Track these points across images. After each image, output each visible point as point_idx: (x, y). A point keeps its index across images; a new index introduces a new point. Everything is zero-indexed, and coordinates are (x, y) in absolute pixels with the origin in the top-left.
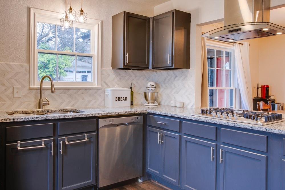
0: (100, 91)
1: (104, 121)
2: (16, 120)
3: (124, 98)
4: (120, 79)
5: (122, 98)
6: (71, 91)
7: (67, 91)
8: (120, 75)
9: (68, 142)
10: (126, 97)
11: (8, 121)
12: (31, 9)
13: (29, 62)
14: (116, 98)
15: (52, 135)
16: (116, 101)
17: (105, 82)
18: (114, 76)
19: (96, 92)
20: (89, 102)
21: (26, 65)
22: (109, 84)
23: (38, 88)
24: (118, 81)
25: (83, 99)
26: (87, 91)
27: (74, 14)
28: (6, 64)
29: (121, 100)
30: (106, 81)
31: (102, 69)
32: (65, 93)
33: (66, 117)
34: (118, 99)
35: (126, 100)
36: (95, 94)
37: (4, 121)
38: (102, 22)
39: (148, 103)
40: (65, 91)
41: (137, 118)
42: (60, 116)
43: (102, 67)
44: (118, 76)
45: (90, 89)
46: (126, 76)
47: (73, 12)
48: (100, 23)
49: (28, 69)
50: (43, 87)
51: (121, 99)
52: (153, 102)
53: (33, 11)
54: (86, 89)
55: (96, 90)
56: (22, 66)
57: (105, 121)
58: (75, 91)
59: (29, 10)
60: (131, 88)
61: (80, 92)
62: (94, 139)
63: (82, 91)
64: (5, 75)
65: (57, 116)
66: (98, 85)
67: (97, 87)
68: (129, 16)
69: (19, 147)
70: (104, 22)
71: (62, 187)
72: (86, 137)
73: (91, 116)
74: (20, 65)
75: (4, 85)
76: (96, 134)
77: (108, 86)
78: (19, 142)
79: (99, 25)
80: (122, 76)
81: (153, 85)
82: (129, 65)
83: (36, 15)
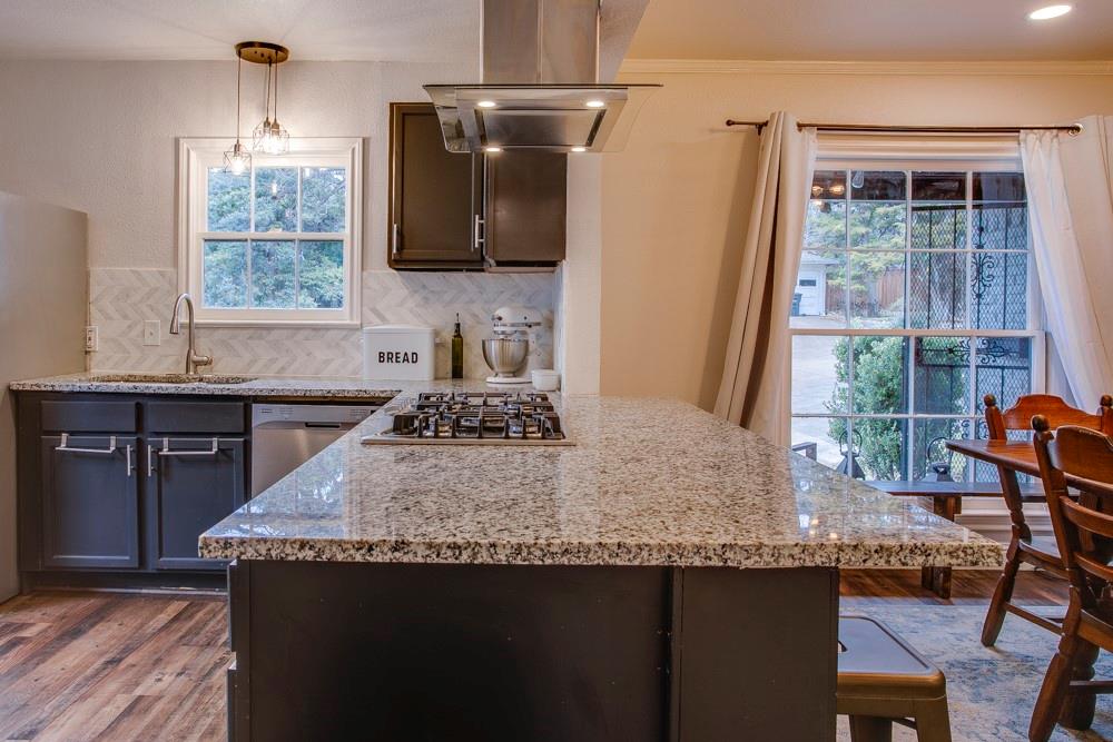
0: (359, 333)
1: (265, 411)
2: (57, 389)
3: (406, 354)
4: (426, 299)
5: (402, 356)
6: (275, 334)
7: (264, 333)
8: (424, 287)
9: (170, 450)
10: (413, 354)
11: (43, 389)
12: (181, 141)
13: (176, 264)
14: (381, 355)
15: (133, 429)
16: (379, 361)
17: (374, 311)
18: (404, 292)
19: (345, 338)
20: (327, 362)
21: (170, 270)
22: (388, 316)
24: (416, 306)
25: (309, 354)
26: (321, 332)
28: (132, 271)
29: (397, 361)
30: (378, 307)
31: (365, 273)
32: (260, 338)
34: (386, 357)
35: (413, 362)
36: (343, 343)
37: (36, 388)
38: (365, 142)
39: (496, 375)
40: (260, 332)
43: (362, 269)
44: (416, 292)
46: (446, 292)
48: (358, 146)
49: (175, 281)
50: (195, 321)
51: (397, 357)
53: (184, 145)
54: (316, 328)
55: (344, 333)
56: (162, 274)
57: (270, 411)
58: (286, 333)
59: (177, 141)
60: (458, 325)
61: (301, 335)
62: (238, 454)
63: (306, 333)
64: (128, 296)
65: (142, 387)
66: (352, 319)
67: (348, 322)
68: (404, 115)
69: (63, 445)
70: (372, 141)
71: (161, 556)
72: (215, 445)
73: (225, 393)
74: (160, 272)
75: (125, 317)
76: (245, 441)
77: (384, 320)
78: (64, 436)
79: (353, 150)
80: (432, 292)
81: (500, 319)
82: (405, 257)
83: (192, 154)
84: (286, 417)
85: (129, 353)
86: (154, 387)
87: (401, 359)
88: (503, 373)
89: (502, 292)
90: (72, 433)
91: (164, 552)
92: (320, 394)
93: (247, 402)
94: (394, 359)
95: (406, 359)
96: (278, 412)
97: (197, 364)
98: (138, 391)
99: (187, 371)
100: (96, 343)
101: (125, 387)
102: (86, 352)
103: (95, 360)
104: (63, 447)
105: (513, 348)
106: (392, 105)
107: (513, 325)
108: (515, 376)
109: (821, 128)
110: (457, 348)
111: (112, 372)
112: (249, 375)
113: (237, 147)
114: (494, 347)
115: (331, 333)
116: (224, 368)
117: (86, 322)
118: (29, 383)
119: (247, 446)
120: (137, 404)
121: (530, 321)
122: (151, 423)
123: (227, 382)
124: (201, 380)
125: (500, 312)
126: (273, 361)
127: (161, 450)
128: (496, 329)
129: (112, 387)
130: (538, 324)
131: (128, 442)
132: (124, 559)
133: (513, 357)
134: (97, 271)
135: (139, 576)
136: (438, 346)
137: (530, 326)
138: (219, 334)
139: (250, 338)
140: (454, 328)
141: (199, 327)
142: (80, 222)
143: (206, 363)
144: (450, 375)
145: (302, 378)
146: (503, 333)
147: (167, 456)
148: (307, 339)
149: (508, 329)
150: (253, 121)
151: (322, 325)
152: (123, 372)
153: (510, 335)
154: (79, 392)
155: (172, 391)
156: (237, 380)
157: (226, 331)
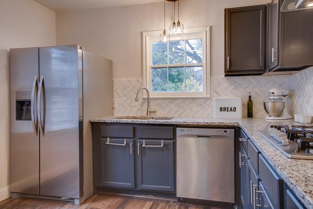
0: (209, 101)
1: (181, 130)
2: (106, 121)
3: (231, 108)
4: (236, 87)
5: (229, 109)
6: (178, 101)
7: (174, 100)
8: (235, 82)
9: (146, 145)
10: (234, 108)
11: (101, 122)
12: (143, 33)
13: (142, 77)
14: (221, 109)
15: (132, 137)
16: (221, 111)
17: (216, 92)
18: (228, 84)
19: (204, 102)
20: (198, 111)
21: (140, 79)
22: (221, 94)
23: (146, 98)
25: (191, 109)
26: (195, 100)
27: (182, 27)
28: (127, 80)
29: (227, 111)
30: (217, 90)
31: (212, 78)
32: (173, 103)
33: (142, 123)
34: (223, 109)
35: (234, 111)
36: (203, 104)
37: (99, 121)
38: (211, 28)
39: (270, 116)
41: (225, 132)
42: (137, 121)
43: (211, 76)
44: (232, 84)
45: (197, 99)
46: (244, 84)
47: (181, 25)
48: (208, 29)
49: (142, 83)
50: (150, 97)
51: (227, 109)
52: (277, 115)
53: (144, 34)
54: (193, 99)
55: (204, 100)
56: (138, 81)
57: (183, 131)
58: (182, 100)
59: (142, 33)
60: (250, 97)
61: (188, 101)
62: (171, 147)
63: (190, 100)
64: (126, 88)
65: (135, 121)
66: (207, 95)
67: (205, 96)
68: (231, 13)
69: (108, 142)
70: (213, 27)
71: (142, 184)
72: (162, 143)
73: (166, 123)
74: (136, 80)
75: (125, 96)
76: (174, 142)
77: (219, 95)
78: (108, 138)
79: (206, 31)
80: (239, 84)
81: (273, 93)
82: (232, 69)
83: (147, 37)
84: (190, 133)
85: (127, 108)
86: (140, 121)
87: (229, 110)
88: (274, 115)
89: (268, 83)
90: (111, 138)
91: (143, 182)
92: (203, 124)
93: (174, 127)
94: (226, 110)
95: (231, 110)
96: (186, 131)
97: (151, 112)
98: (134, 122)
99: (147, 115)
100: (116, 106)
101: (129, 121)
102: (113, 108)
103: (115, 111)
104: (108, 143)
105: (279, 105)
106: (225, 10)
107: (278, 96)
108: (278, 117)
110: (250, 106)
111: (122, 115)
112: (169, 116)
113: (164, 32)
114: (270, 105)
115: (199, 100)
116: (159, 114)
117: (113, 98)
118: (96, 120)
119: (175, 144)
120: (134, 127)
121: (284, 94)
122: (139, 135)
123: (162, 119)
124: (152, 118)
125: (272, 91)
127: (142, 144)
128: (270, 97)
129: (125, 121)
130: (287, 95)
131: (131, 141)
132: (129, 184)
133: (279, 108)
134: (116, 80)
135: (134, 191)
136: (243, 105)
137: (285, 96)
138: (157, 102)
139: (169, 103)
140: (248, 98)
141: (151, 99)
142: (110, 63)
143: (154, 112)
144: (246, 116)
145: (188, 117)
146: (274, 99)
147: (144, 147)
148: (190, 103)
149: (276, 98)
150: (169, 23)
151: (196, 97)
152: (125, 115)
153: (276, 100)
154: (113, 123)
155: (146, 123)
156: (165, 118)
157: (161, 100)
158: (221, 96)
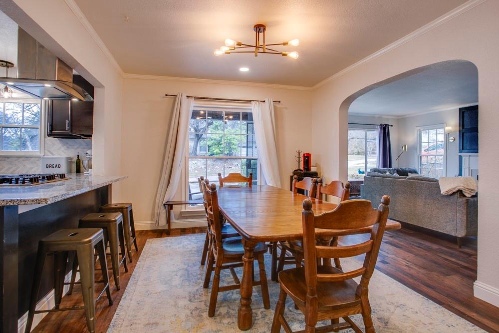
4: (68, 147)
5: (55, 166)
7: (6, 159)
8: (67, 144)
10: (59, 165)
14: (47, 166)
17: (49, 151)
18: (60, 145)
19: (38, 160)
20: (32, 168)
22: (54, 153)
24: (66, 150)
25: (24, 166)
29: (53, 167)
30: (51, 150)
31: (46, 139)
32: (5, 160)
34: (49, 166)
35: (59, 167)
36: (37, 162)
40: (4, 158)
44: (65, 145)
45: (31, 157)
46: (75, 145)
54: (27, 157)
55: (37, 158)
58: (15, 158)
60: (78, 156)
61: (21, 159)
66: (41, 153)
77: (52, 154)
80: (70, 145)
95: (56, 167)
109: (195, 98)
110: (78, 164)
126: (10, 168)
136: (70, 163)
140: (77, 157)
148: (23, 161)
158: (54, 155)
